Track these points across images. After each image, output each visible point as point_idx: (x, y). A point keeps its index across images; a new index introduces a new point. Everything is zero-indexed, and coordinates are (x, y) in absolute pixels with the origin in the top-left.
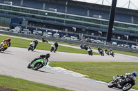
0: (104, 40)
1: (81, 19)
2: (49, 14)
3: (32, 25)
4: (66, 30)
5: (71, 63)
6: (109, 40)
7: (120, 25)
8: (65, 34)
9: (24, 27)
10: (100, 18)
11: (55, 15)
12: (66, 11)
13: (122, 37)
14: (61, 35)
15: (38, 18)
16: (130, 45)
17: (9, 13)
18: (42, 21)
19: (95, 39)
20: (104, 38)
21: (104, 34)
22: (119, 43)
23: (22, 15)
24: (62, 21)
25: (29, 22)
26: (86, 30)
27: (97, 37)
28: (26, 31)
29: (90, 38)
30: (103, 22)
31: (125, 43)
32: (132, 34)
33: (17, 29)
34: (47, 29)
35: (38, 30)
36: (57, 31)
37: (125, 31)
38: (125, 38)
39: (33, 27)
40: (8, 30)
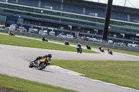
0: (100, 38)
1: (77, 17)
2: (45, 12)
3: (28, 23)
4: (62, 28)
5: (67, 61)
6: (105, 38)
7: (116, 23)
8: (60, 32)
9: (19, 25)
10: (96, 16)
11: (50, 13)
12: (62, 9)
13: (119, 35)
14: (57, 33)
15: (33, 15)
16: (126, 43)
17: (5, 11)
18: (37, 19)
19: (91, 37)
20: (100, 36)
21: (100, 32)
22: (115, 41)
23: (17, 13)
24: (58, 19)
25: (25, 20)
26: (82, 28)
27: (93, 35)
28: (22, 29)
29: (86, 36)
30: (99, 20)
31: (121, 41)
32: (128, 33)
33: (13, 27)
34: (42, 27)
35: (34, 28)
36: (53, 29)
37: (122, 29)
38: (121, 37)
39: (29, 25)
40: (3, 27)
